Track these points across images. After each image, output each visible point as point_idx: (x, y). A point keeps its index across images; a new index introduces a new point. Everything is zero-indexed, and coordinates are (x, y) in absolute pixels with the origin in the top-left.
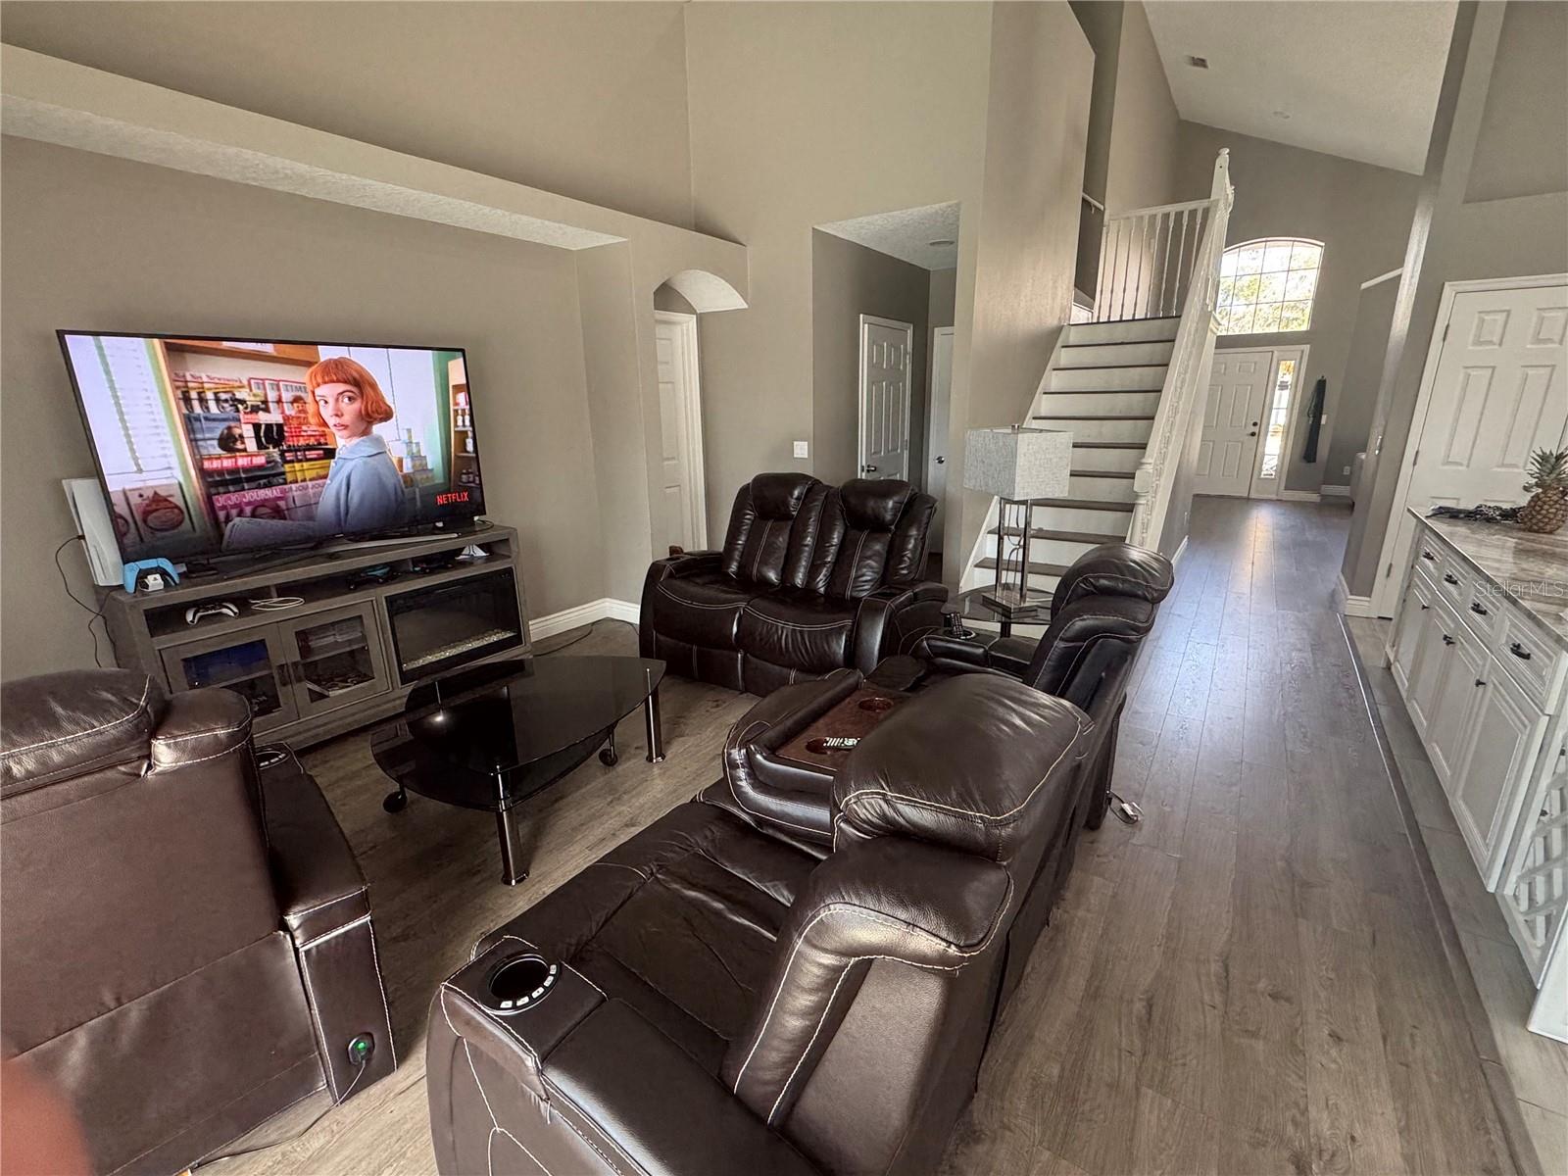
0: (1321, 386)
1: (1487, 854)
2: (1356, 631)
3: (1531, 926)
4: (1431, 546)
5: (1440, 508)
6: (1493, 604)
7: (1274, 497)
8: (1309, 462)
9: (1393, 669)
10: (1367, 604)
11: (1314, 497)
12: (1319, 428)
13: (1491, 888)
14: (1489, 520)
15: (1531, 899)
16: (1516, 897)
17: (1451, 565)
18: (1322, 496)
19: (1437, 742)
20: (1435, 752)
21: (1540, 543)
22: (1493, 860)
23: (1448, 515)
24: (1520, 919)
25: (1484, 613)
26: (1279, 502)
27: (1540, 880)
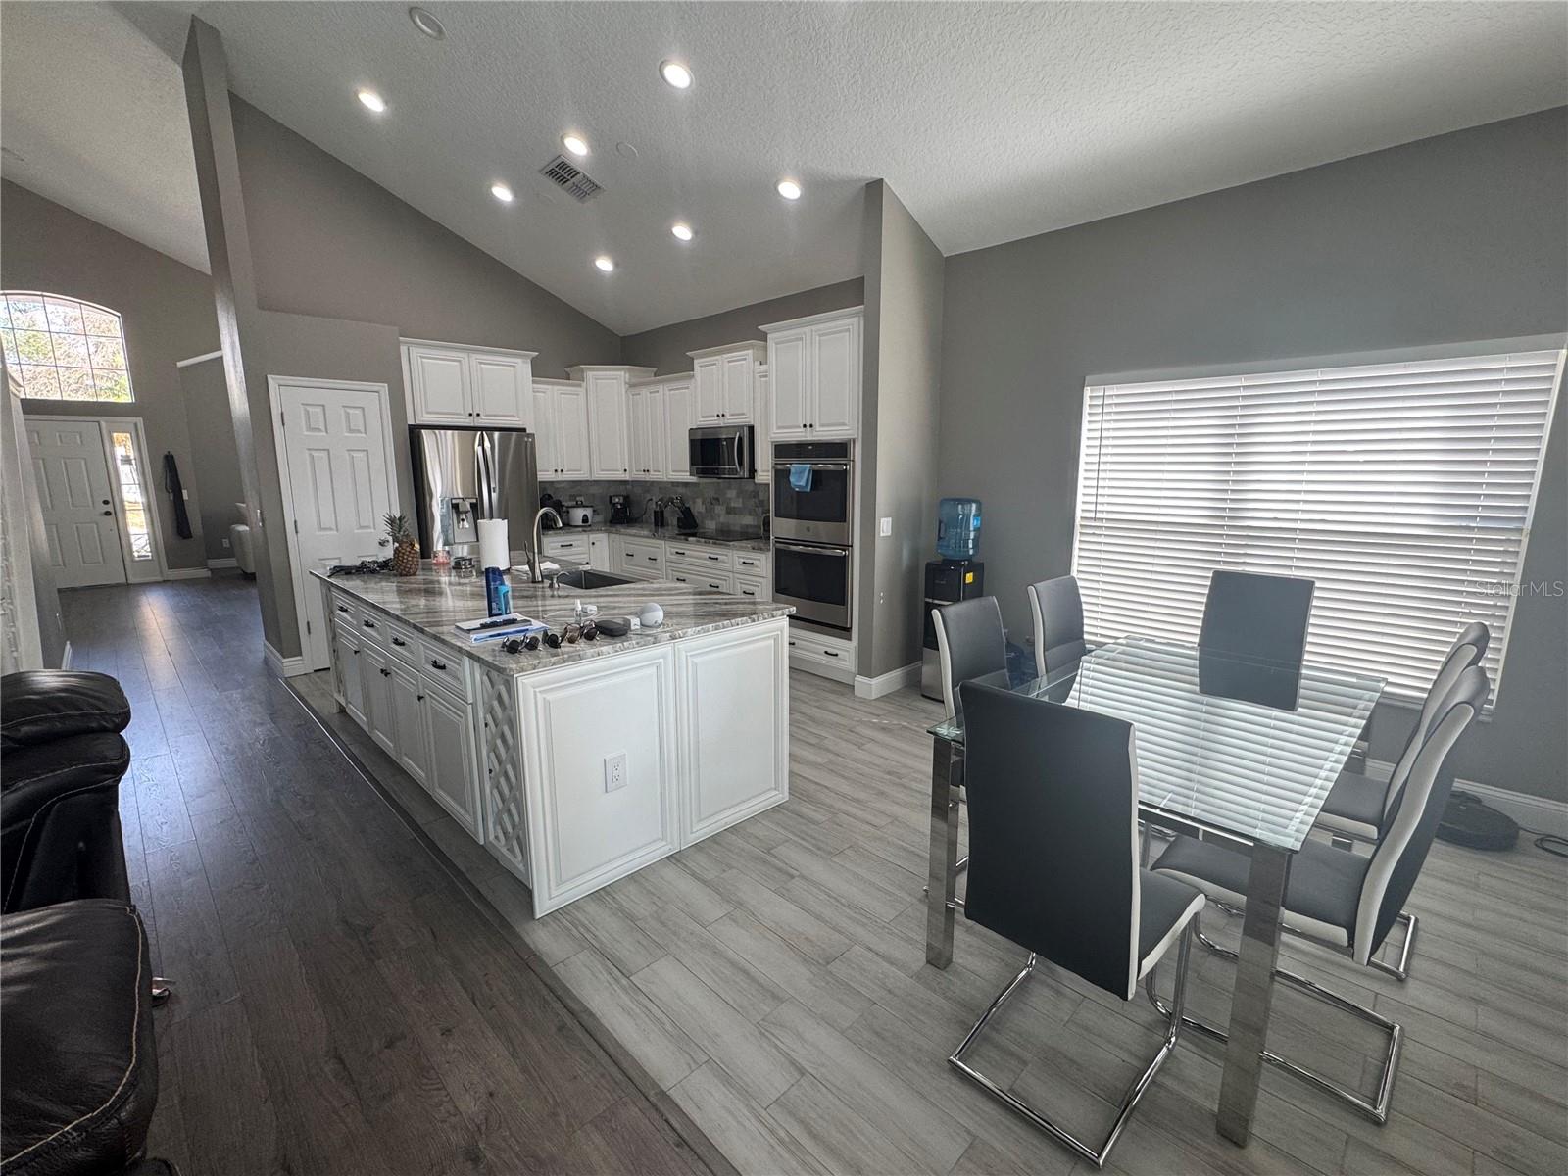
0: (169, 460)
1: (470, 819)
2: (302, 689)
3: (511, 850)
4: (341, 600)
5: (335, 567)
6: (407, 636)
7: (159, 579)
8: (185, 538)
9: (348, 711)
10: (300, 662)
11: (203, 573)
12: (183, 504)
13: (482, 842)
14: (373, 572)
15: (505, 833)
16: (496, 837)
17: (363, 612)
18: (211, 570)
19: (405, 754)
20: (408, 763)
21: (411, 583)
22: (476, 821)
23: (343, 573)
24: (504, 850)
25: (402, 644)
26: (164, 583)
27: (505, 817)
